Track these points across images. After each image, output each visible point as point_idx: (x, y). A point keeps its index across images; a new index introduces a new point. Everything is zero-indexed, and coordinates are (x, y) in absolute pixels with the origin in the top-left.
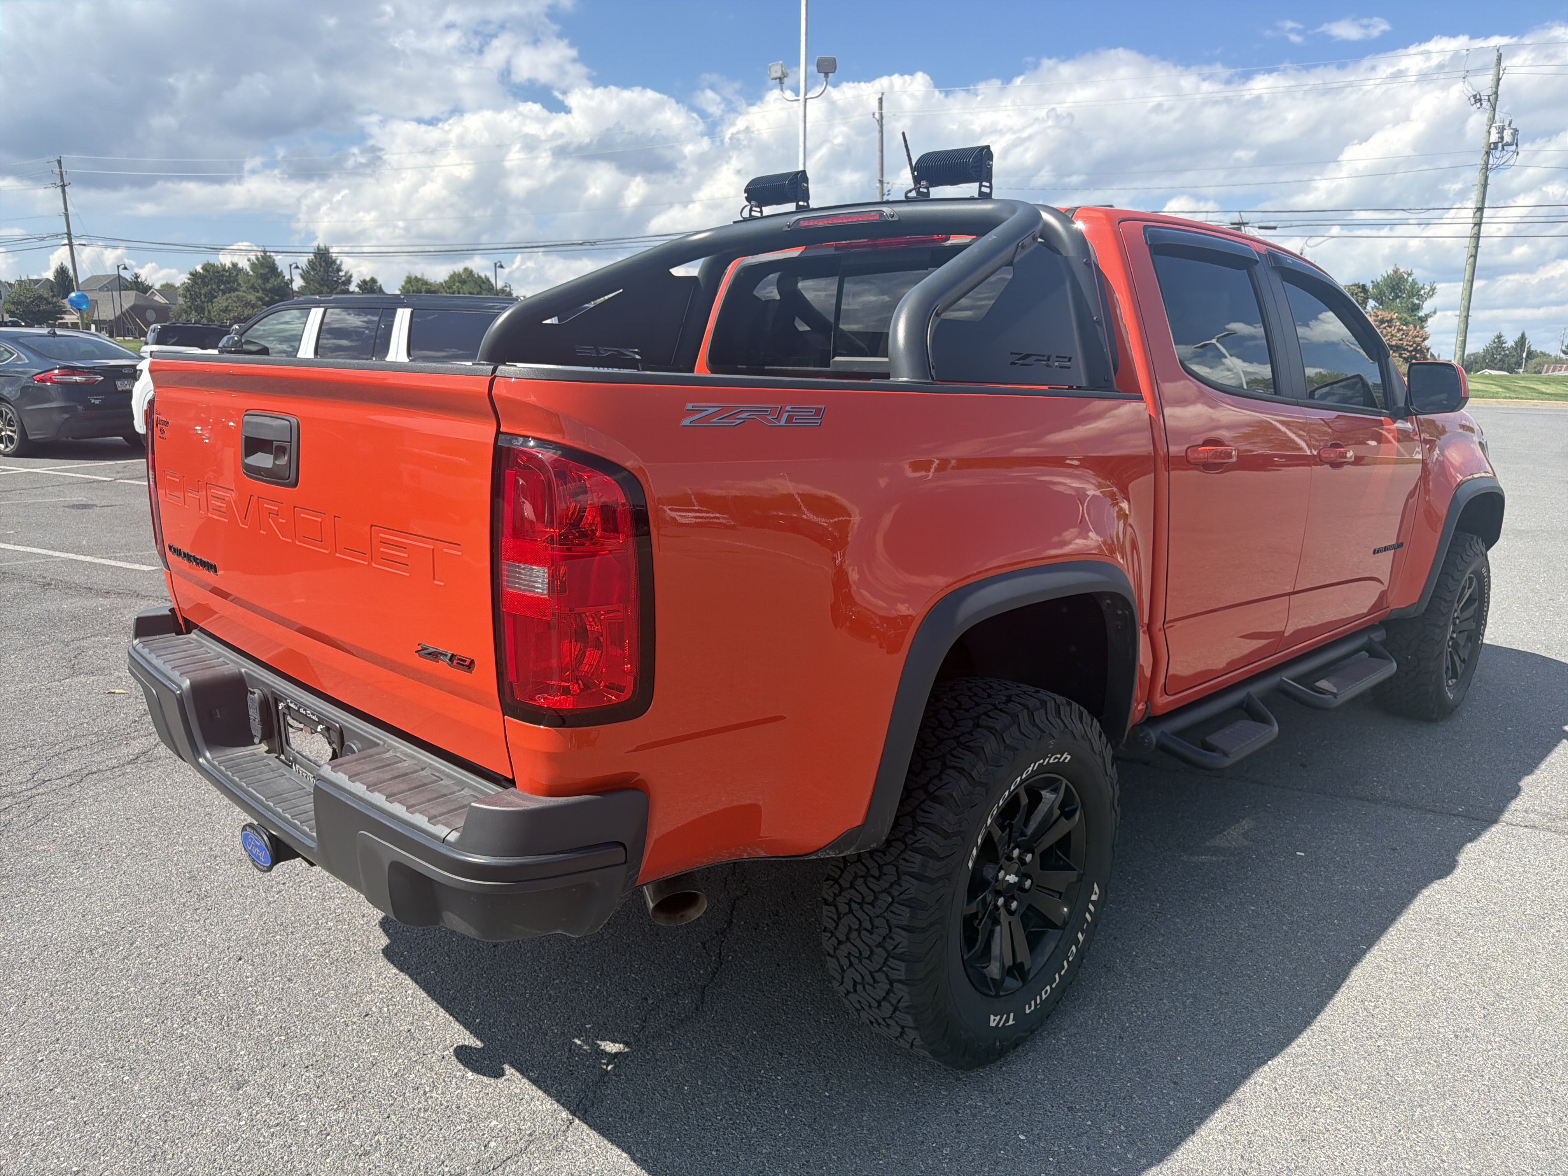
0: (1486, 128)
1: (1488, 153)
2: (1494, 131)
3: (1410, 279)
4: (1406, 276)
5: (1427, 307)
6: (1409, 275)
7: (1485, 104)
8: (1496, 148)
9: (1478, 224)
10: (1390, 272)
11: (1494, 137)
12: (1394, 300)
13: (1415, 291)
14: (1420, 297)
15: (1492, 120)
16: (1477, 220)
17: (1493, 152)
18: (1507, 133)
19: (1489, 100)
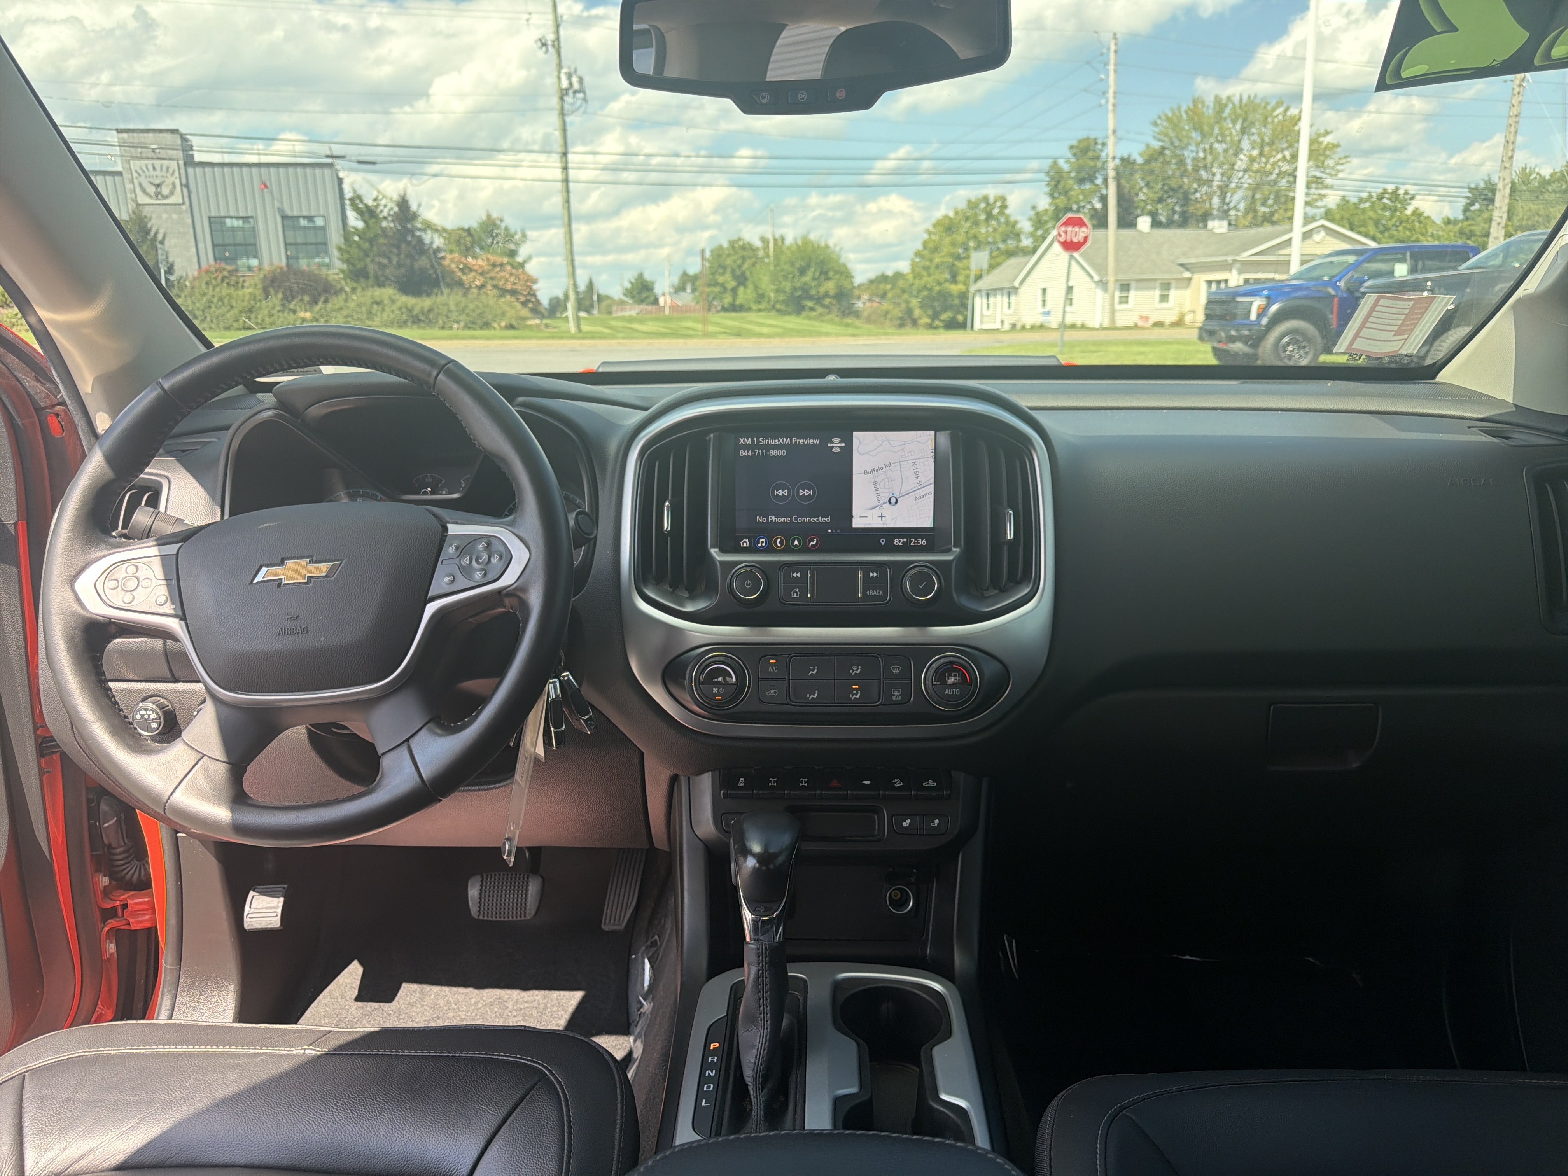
0: (556, 74)
1: (562, 99)
2: (563, 77)
3: (503, 225)
4: (498, 222)
5: (523, 252)
6: (501, 221)
7: (550, 48)
8: (567, 94)
9: (565, 168)
10: (484, 218)
11: (565, 84)
13: (509, 236)
14: (517, 244)
15: (560, 66)
16: (564, 165)
17: (566, 98)
18: (575, 80)
19: (553, 46)
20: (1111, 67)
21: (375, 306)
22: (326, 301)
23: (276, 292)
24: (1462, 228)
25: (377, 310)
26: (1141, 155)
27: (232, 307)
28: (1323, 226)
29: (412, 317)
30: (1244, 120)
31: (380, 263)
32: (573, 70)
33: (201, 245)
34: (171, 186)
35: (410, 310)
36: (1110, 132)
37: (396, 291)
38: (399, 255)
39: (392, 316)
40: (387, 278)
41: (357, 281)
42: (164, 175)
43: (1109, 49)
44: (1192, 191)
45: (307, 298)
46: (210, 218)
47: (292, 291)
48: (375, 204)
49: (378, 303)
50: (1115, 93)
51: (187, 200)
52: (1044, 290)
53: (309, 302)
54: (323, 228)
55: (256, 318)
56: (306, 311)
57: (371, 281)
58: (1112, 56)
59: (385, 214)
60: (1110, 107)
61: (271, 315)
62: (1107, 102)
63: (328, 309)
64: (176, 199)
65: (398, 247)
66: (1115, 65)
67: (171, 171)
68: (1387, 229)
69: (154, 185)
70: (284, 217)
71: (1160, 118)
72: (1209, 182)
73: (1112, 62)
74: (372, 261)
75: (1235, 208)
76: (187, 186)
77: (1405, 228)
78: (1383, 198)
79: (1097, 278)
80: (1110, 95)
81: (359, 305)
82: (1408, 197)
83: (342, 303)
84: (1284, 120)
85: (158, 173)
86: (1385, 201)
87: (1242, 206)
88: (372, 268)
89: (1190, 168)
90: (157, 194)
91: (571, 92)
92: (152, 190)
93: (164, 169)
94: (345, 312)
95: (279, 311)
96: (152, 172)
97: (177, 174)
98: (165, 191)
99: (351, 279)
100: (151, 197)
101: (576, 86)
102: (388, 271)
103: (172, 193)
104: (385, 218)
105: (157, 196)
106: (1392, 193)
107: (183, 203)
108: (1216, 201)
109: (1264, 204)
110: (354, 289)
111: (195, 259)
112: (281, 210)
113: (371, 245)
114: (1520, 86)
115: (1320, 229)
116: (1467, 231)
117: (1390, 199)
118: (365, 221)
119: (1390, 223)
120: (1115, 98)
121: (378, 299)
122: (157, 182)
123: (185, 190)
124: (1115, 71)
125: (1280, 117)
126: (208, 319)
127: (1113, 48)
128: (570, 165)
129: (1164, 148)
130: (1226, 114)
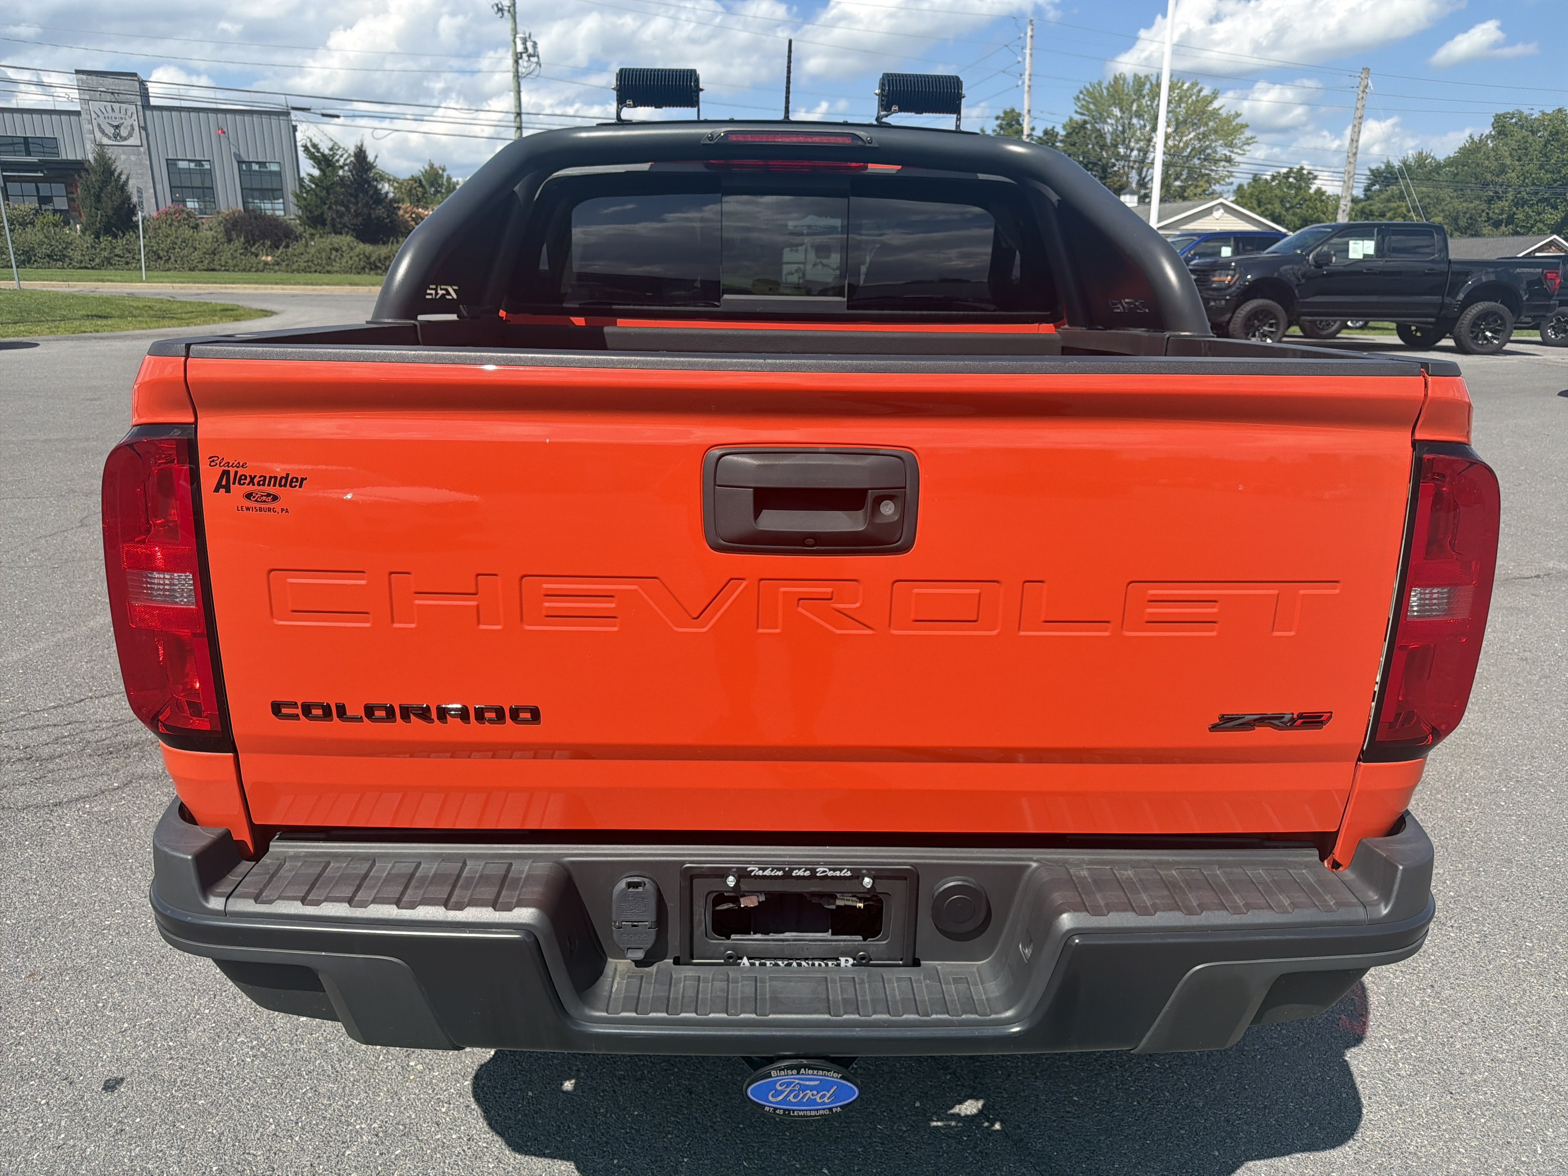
0: (512, 39)
1: (516, 62)
2: (519, 42)
3: (445, 174)
4: (441, 172)
6: (444, 170)
7: (506, 13)
8: (521, 58)
9: (519, 128)
10: (428, 167)
11: (520, 48)
12: (435, 195)
15: (515, 32)
16: (517, 125)
17: (520, 61)
18: (529, 45)
19: (509, 11)
20: (1028, 51)
21: (334, 253)
22: (287, 246)
23: (238, 236)
24: (1364, 207)
25: (336, 256)
26: (1064, 127)
27: (195, 249)
28: (1221, 204)
29: (370, 263)
31: (337, 211)
32: (527, 35)
33: (159, 187)
34: (129, 128)
35: (368, 258)
36: (1025, 111)
37: (352, 239)
38: (356, 204)
39: (350, 262)
40: (345, 226)
41: (315, 228)
42: (123, 116)
43: (1026, 34)
44: (1110, 165)
45: (268, 243)
46: (167, 160)
47: (253, 235)
48: (331, 153)
49: (337, 250)
50: (1030, 75)
51: (145, 142)
53: (270, 247)
54: (278, 174)
55: (220, 260)
56: (267, 255)
57: (328, 228)
58: (1028, 40)
59: (341, 163)
60: (1026, 88)
61: (233, 258)
62: (1023, 83)
63: (289, 254)
64: (134, 141)
65: (356, 197)
66: (1031, 49)
67: (129, 113)
68: (1292, 207)
69: (113, 126)
70: (240, 162)
71: (1081, 92)
72: (1126, 157)
73: (1028, 47)
74: (330, 208)
76: (145, 128)
77: (1308, 206)
78: (1289, 177)
80: (1026, 77)
81: (319, 251)
82: (1311, 176)
83: (302, 249)
84: (1197, 101)
85: (117, 114)
86: (1291, 180)
88: (329, 215)
89: (1108, 141)
90: (116, 136)
91: (525, 56)
92: (110, 131)
93: (123, 111)
94: (306, 257)
95: (241, 254)
96: (110, 114)
97: (135, 117)
98: (124, 132)
99: (309, 226)
100: (110, 138)
101: (531, 50)
102: (346, 219)
103: (130, 135)
104: (342, 167)
105: (116, 138)
106: (1296, 173)
107: (142, 146)
108: (1133, 174)
109: (1177, 179)
110: (312, 235)
111: (153, 200)
112: (237, 156)
113: (328, 193)
114: (1364, 91)
115: (1219, 206)
116: (1367, 211)
117: (1295, 178)
118: (320, 169)
119: (1295, 201)
120: (1030, 80)
121: (336, 246)
122: (116, 124)
123: (143, 133)
124: (1031, 55)
125: (1194, 97)
126: (173, 259)
127: (1029, 33)
128: (524, 125)
129: (1085, 122)
130: (1144, 92)
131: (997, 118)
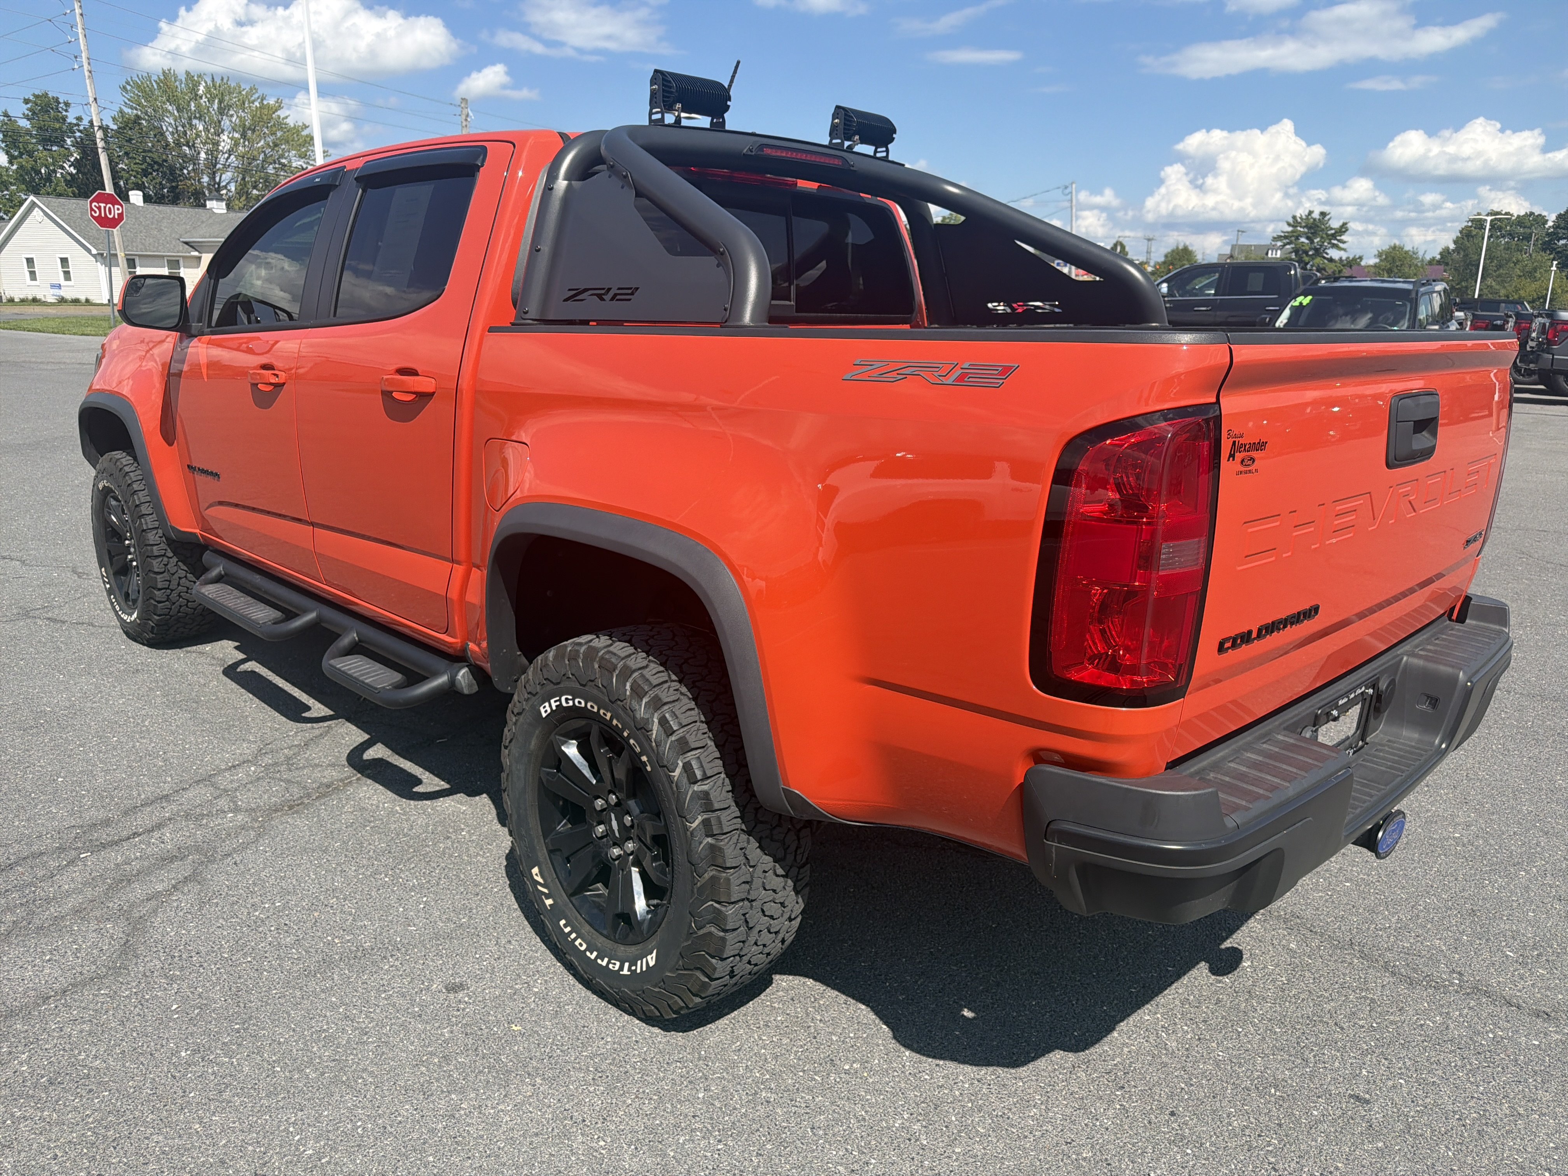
20: (80, 31)
26: (114, 119)
30: (220, 102)
36: (91, 100)
43: (73, 11)
44: (178, 166)
50: (87, 58)
52: (30, 261)
58: (78, 18)
60: (87, 74)
66: (82, 28)
71: (128, 83)
72: (194, 159)
73: (79, 25)
75: (225, 187)
79: (94, 251)
80: (84, 60)
87: (232, 187)
89: (170, 139)
108: (205, 179)
109: (255, 187)
120: (89, 64)
124: (85, 36)
125: (257, 104)
127: (78, 10)
129: (138, 117)
130: (201, 92)
131: (26, 101)
